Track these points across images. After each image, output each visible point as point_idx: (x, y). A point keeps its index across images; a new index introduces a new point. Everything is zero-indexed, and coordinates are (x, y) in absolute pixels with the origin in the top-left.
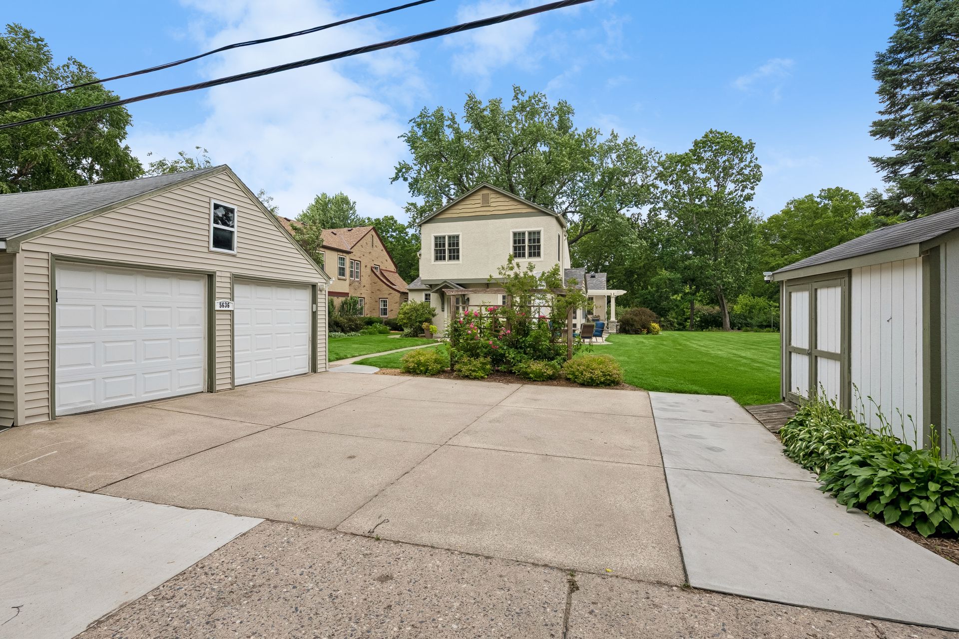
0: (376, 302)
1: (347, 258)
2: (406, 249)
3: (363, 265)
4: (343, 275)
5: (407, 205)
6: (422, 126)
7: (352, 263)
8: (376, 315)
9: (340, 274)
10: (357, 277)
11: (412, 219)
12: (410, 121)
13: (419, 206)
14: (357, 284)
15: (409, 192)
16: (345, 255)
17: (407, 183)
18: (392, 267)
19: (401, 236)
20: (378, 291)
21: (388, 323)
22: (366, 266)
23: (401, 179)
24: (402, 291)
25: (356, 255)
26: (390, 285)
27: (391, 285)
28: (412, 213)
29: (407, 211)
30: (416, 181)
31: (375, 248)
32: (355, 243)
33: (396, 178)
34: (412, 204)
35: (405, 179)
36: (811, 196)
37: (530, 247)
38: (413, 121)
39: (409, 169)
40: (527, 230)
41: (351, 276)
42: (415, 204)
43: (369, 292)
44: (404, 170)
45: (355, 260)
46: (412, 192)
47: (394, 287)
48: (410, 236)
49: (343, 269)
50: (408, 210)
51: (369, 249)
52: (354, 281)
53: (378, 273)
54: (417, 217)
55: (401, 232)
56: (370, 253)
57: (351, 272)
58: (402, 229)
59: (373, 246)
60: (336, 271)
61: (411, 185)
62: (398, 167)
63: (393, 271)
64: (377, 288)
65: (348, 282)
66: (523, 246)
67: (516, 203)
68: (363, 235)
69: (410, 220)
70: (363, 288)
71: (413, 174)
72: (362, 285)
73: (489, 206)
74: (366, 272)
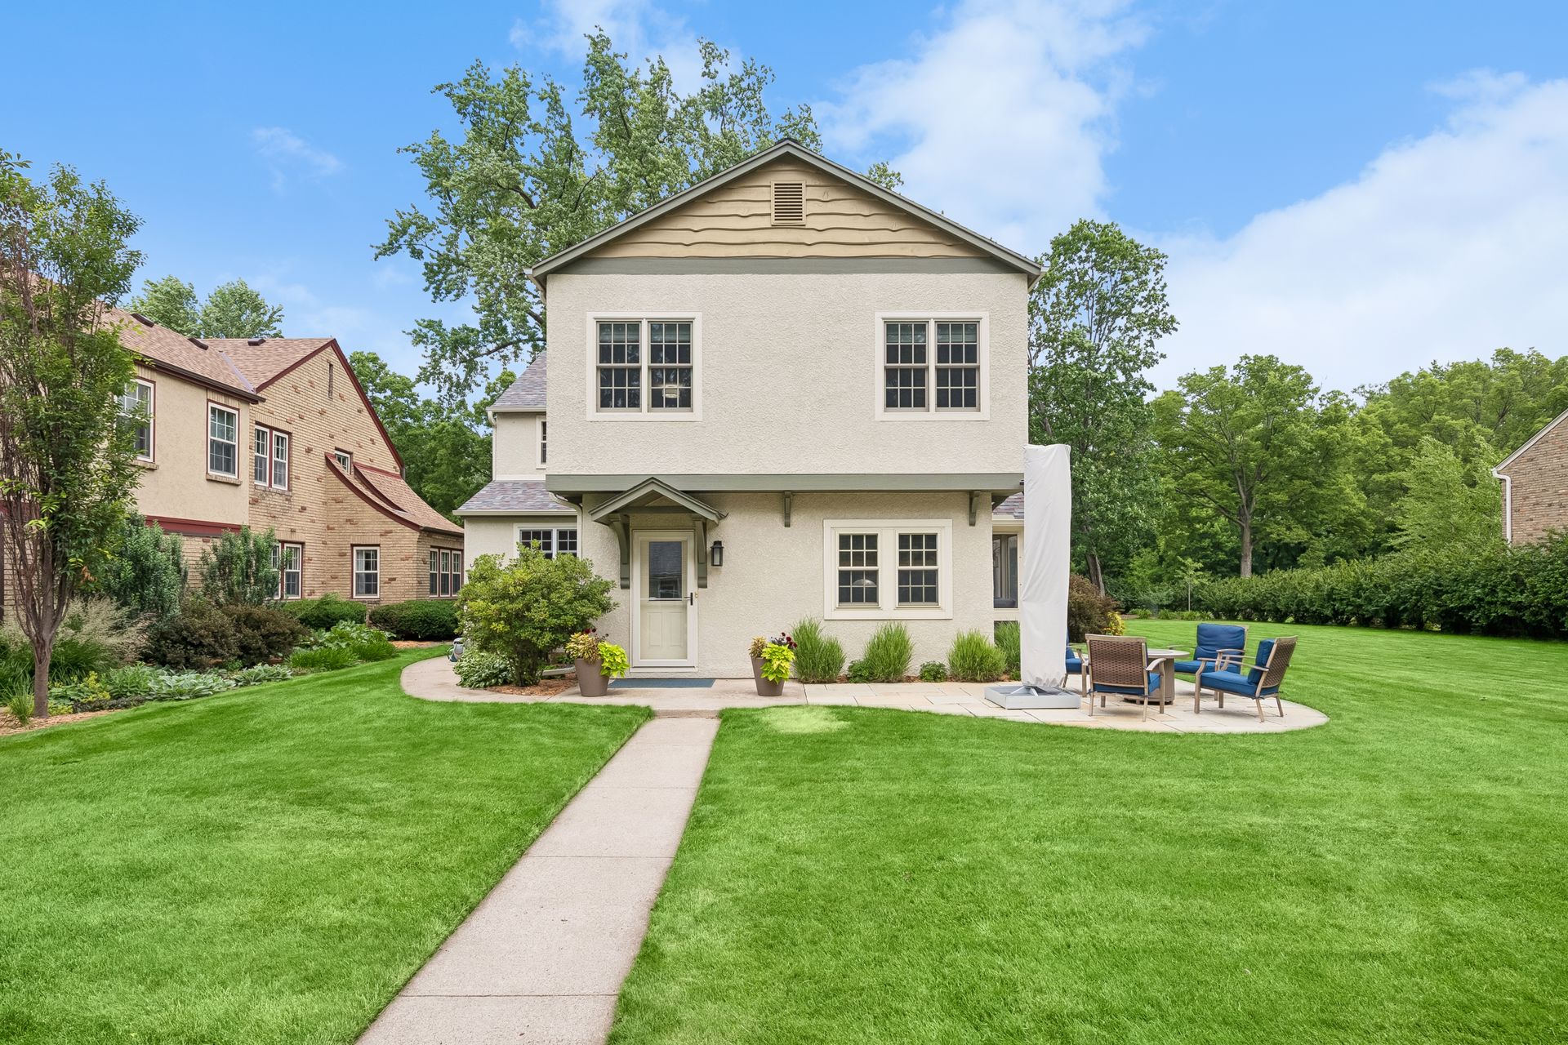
0: (342, 555)
1: (246, 418)
2: (410, 432)
3: (299, 445)
4: (229, 467)
5: (417, 327)
6: (470, 109)
7: (260, 435)
8: (343, 593)
9: (216, 464)
10: (279, 481)
11: (429, 360)
12: (440, 88)
13: (449, 330)
14: (279, 500)
15: (426, 289)
16: (235, 404)
17: (420, 267)
18: (388, 462)
19: (398, 403)
20: (348, 525)
21: (382, 619)
22: (309, 451)
23: (405, 252)
24: (423, 524)
25: (276, 409)
26: (388, 509)
27: (390, 509)
28: (430, 347)
29: (416, 342)
30: (445, 262)
31: (338, 402)
32: (271, 376)
33: (390, 249)
34: (430, 325)
35: (417, 254)
36: (1222, 369)
37: (941, 374)
38: (447, 90)
39: (425, 228)
40: (932, 313)
41: (259, 474)
42: (440, 324)
43: (319, 526)
44: (412, 230)
45: (272, 428)
46: (432, 290)
47: (396, 512)
48: (419, 404)
49: (229, 450)
50: (419, 339)
51: (319, 398)
52: (267, 492)
53: (348, 473)
54: (443, 356)
55: (398, 392)
56: (322, 413)
57: (259, 462)
58: (403, 387)
59: (330, 392)
60: (200, 455)
61: (431, 274)
62: (397, 221)
63: (392, 471)
64: (345, 515)
65: (245, 491)
66: (917, 370)
67: (894, 224)
68: (299, 357)
69: (425, 362)
70: (298, 515)
71: (434, 244)
72: (297, 503)
73: (802, 227)
74: (307, 471)
